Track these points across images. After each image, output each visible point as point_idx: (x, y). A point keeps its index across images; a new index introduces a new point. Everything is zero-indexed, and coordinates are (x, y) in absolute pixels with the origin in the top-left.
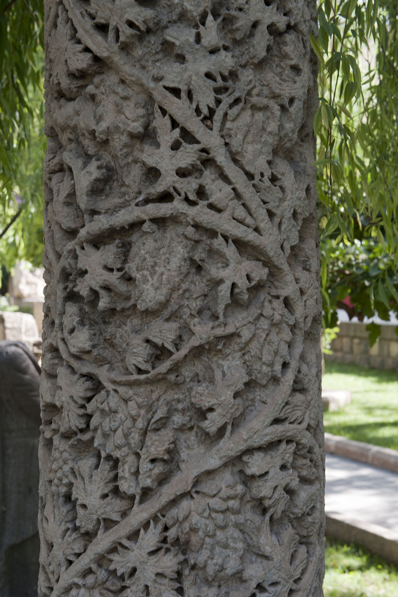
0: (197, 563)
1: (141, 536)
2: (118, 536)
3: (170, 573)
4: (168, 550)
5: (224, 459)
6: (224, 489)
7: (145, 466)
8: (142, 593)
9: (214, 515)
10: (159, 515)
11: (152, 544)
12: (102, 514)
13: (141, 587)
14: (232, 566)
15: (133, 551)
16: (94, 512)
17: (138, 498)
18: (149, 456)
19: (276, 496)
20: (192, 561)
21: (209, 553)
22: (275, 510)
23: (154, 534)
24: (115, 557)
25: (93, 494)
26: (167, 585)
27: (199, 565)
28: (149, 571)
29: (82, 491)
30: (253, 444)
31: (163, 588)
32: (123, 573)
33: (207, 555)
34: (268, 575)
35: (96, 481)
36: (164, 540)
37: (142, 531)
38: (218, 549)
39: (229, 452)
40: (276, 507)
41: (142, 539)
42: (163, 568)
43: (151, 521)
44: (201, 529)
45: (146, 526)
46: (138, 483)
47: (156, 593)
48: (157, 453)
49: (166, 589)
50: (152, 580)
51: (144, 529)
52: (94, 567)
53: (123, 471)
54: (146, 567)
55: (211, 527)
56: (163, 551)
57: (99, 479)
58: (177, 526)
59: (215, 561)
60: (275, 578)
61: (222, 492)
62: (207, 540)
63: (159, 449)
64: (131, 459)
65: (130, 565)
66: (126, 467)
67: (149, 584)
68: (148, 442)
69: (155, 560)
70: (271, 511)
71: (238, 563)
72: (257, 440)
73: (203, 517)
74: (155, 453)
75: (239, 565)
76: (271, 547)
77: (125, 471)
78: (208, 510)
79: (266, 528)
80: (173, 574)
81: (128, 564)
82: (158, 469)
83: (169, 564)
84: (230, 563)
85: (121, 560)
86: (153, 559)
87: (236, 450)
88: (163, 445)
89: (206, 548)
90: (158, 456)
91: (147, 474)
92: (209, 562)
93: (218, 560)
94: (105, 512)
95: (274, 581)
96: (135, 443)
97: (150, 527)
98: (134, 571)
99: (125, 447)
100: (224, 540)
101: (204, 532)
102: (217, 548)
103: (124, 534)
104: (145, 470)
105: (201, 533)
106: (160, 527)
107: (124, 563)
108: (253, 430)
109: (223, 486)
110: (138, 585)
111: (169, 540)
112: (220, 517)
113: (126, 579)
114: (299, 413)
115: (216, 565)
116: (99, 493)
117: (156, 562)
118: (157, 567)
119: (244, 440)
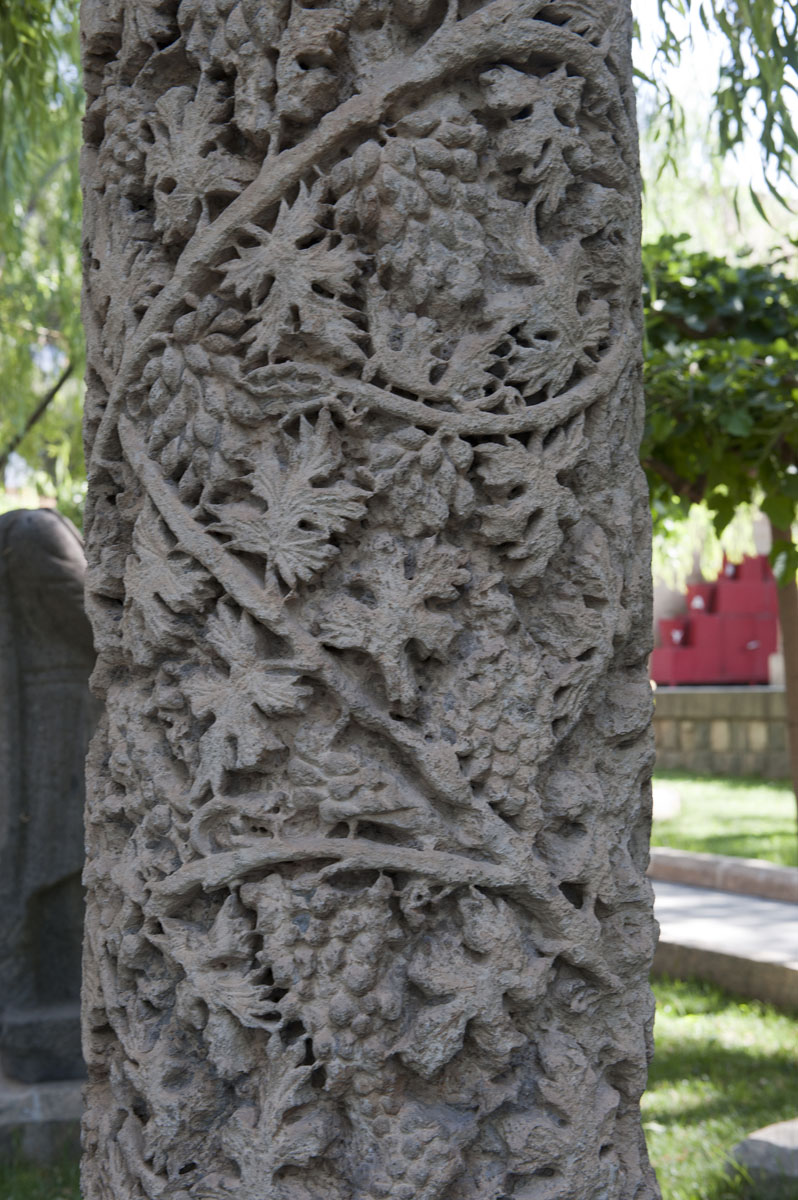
0: (394, 264)
1: (281, 214)
2: (236, 216)
3: (339, 283)
4: (335, 242)
5: (445, 60)
6: (444, 124)
7: (288, 69)
8: (286, 322)
9: (425, 174)
10: (317, 168)
11: (303, 223)
12: (205, 185)
13: (285, 311)
14: (464, 281)
15: (266, 243)
16: (189, 186)
17: (274, 139)
18: (295, 48)
19: (547, 161)
20: (384, 259)
21: (417, 248)
22: (545, 192)
23: (307, 205)
24: (232, 266)
25: (186, 148)
26: (335, 308)
27: (397, 268)
28: (300, 278)
29: (165, 152)
30: (500, 41)
31: (326, 311)
32: (249, 290)
33: (414, 251)
34: (533, 311)
35: (190, 120)
36: (327, 221)
37: (284, 205)
38: (434, 247)
39: (454, 46)
40: (547, 187)
41: (285, 218)
42: (327, 271)
43: (303, 184)
44: (400, 198)
45: (292, 194)
46: (273, 109)
47: (313, 321)
48: (310, 41)
49: (334, 315)
50: (305, 293)
51: (288, 202)
52: (190, 297)
53: (244, 91)
54: (293, 269)
55: (420, 195)
56: (326, 241)
57: (198, 115)
58: (352, 191)
59: (429, 268)
60: (546, 322)
61: (441, 128)
62: (413, 223)
63: (315, 33)
64: (260, 65)
65: (262, 271)
66: (251, 83)
67: (300, 302)
68: (294, 22)
69: (311, 255)
70: (539, 194)
71: (475, 277)
72: (509, 35)
73: (403, 173)
74: (307, 41)
75: (477, 281)
76: (538, 259)
77: (248, 91)
78: (413, 159)
79: (528, 226)
80: (346, 284)
81: (258, 271)
82: (315, 78)
83: (339, 263)
84: (459, 277)
85: (244, 265)
86: (309, 253)
87: (469, 45)
88: (324, 27)
89: (411, 239)
90: (313, 47)
91: (292, 85)
92: (418, 267)
93: (435, 265)
94: (210, 179)
95: (546, 327)
96: (267, 25)
97: (300, 195)
98: (270, 279)
99: (247, 41)
100: (446, 223)
101: (407, 206)
102: (432, 243)
103: (249, 210)
104: (288, 76)
105: (400, 205)
106: (319, 189)
107: (248, 270)
108: (500, 12)
109: (444, 119)
110: (277, 309)
111: (338, 219)
112: (438, 177)
113: (254, 304)
114: (590, 22)
115: (430, 274)
116: (199, 142)
117: (312, 259)
118: (313, 268)
119: (484, 25)
